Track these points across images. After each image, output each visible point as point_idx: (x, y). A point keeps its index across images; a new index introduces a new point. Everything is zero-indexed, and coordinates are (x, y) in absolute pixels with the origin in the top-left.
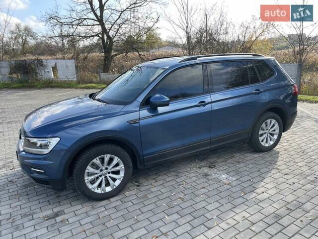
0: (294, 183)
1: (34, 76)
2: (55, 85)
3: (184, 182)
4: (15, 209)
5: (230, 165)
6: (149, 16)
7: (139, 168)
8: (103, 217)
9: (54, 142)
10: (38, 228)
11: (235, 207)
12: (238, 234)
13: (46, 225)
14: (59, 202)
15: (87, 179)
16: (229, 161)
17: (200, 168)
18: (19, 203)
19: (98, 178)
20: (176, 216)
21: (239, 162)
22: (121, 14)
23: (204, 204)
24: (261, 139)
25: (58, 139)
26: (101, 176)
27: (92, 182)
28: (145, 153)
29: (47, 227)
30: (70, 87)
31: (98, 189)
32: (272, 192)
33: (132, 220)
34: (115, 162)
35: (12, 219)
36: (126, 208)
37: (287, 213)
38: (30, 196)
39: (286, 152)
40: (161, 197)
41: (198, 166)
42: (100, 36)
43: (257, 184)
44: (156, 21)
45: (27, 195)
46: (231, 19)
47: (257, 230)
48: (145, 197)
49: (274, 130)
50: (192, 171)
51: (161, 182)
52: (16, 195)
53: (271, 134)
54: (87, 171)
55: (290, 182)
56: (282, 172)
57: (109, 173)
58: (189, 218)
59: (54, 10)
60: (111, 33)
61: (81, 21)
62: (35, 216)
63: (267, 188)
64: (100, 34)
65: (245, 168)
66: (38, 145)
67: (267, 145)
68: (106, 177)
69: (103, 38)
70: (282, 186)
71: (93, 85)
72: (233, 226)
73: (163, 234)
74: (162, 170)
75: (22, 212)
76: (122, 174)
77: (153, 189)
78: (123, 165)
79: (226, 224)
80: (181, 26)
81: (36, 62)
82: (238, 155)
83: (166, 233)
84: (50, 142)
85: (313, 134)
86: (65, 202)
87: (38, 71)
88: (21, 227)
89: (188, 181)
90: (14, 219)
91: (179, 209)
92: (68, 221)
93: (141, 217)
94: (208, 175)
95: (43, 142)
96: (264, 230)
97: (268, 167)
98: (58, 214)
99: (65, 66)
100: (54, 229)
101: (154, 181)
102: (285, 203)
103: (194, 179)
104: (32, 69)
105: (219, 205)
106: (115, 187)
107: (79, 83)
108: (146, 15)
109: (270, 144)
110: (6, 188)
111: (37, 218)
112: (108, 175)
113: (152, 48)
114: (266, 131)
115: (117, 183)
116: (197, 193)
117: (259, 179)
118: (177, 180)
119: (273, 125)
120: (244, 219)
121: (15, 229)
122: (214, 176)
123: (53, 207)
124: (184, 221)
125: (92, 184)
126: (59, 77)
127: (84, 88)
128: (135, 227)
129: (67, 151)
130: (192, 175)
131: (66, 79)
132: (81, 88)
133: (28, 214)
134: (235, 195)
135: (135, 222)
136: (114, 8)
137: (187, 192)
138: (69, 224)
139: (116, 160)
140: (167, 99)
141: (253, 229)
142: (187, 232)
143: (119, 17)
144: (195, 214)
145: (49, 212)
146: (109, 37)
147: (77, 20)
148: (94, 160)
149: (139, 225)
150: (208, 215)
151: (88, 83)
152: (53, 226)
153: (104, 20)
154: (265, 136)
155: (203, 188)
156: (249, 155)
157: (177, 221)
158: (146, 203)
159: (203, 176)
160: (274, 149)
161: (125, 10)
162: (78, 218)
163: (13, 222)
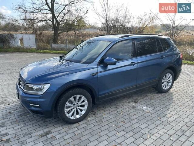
0: (186, 111)
1: (8, 45)
2: (22, 50)
3: (122, 112)
4: (18, 131)
5: (146, 101)
6: (81, 9)
7: (96, 103)
8: (78, 134)
9: (46, 87)
10: (37, 143)
11: (157, 126)
12: (163, 142)
13: (42, 141)
14: (46, 125)
15: (66, 110)
16: (145, 98)
17: (129, 103)
18: (19, 127)
19: (72, 110)
20: (123, 133)
21: (151, 99)
22: (65, 7)
23: (138, 125)
24: (163, 85)
25: (49, 85)
26: (74, 108)
27: (69, 112)
28: (100, 94)
29: (43, 142)
30: (32, 52)
31: (72, 117)
32: (176, 116)
33: (97, 136)
34: (82, 100)
35: (17, 137)
36: (91, 128)
37: (188, 129)
38: (25, 122)
39: (176, 93)
40: (110, 121)
41: (128, 101)
42: (51, 20)
43: (166, 112)
44: (86, 12)
45: (24, 121)
46: (132, 14)
47: (174, 140)
48: (101, 121)
49: (170, 80)
50: (125, 105)
51: (108, 112)
52: (15, 121)
53: (168, 82)
54: (66, 105)
55: (184, 110)
56: (178, 104)
57: (79, 106)
58: (132, 134)
59: (21, 3)
60: (59, 19)
61: (39, 10)
62: (33, 135)
63: (172, 114)
64: (51, 19)
65: (156, 103)
66: (35, 89)
67: (166, 89)
68: (77, 109)
69: (53, 22)
70: (181, 113)
71: (48, 51)
72: (159, 138)
73: (119, 144)
74: (106, 104)
75: (23, 132)
76: (86, 107)
77: (104, 116)
78: (87, 101)
79: (154, 137)
80: (103, 16)
81: (9, 35)
82: (149, 94)
83: (120, 143)
84: (44, 87)
85: (188, 82)
86: (50, 125)
87: (10, 41)
88: (25, 143)
89: (124, 111)
90: (19, 137)
91: (124, 128)
92: (55, 137)
93: (102, 134)
94: (135, 107)
95: (38, 87)
96: (177, 139)
97: (169, 102)
98: (48, 133)
99: (28, 38)
100: (47, 143)
101: (103, 111)
102: (185, 123)
103: (127, 109)
104: (6, 40)
105: (147, 125)
106: (82, 115)
107: (38, 49)
108: (80, 8)
109: (167, 88)
110: (7, 117)
111: (34, 136)
112: (78, 108)
113: (81, 29)
114: (165, 81)
115: (83, 112)
116: (132, 118)
117: (166, 109)
118: (117, 110)
119: (169, 77)
120: (164, 133)
121: (21, 144)
122: (139, 107)
123: (43, 128)
124: (129, 136)
125: (68, 113)
126: (24, 45)
127: (41, 53)
128: (100, 140)
129: (55, 92)
130: (126, 107)
131: (29, 47)
132: (40, 53)
133: (27, 133)
134: (155, 119)
135: (99, 137)
136: (60, 3)
137: (125, 117)
138: (57, 139)
139: (83, 98)
140: (115, 60)
141: (171, 139)
142: (133, 142)
143: (64, 9)
144: (134, 131)
145: (41, 132)
146: (57, 21)
147: (37, 9)
148: (71, 99)
149: (102, 138)
150: (142, 131)
151: (44, 49)
152: (46, 140)
153: (54, 10)
154: (165, 83)
155: (135, 115)
156: (156, 95)
157: (125, 135)
158: (103, 125)
159: (132, 107)
160: (169, 91)
161: (67, 5)
162: (62, 135)
163: (18, 139)
